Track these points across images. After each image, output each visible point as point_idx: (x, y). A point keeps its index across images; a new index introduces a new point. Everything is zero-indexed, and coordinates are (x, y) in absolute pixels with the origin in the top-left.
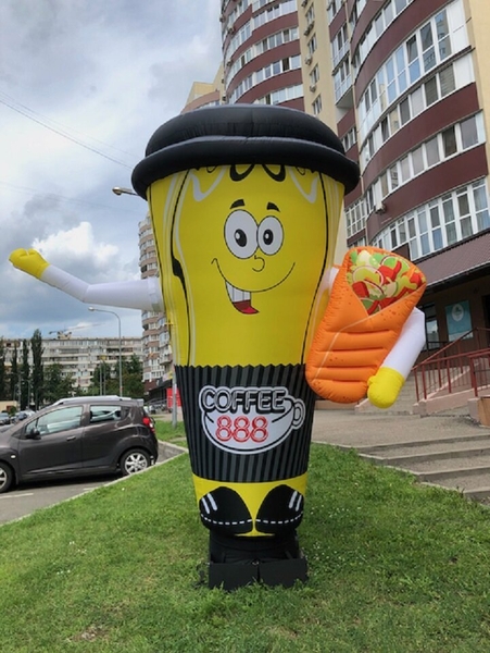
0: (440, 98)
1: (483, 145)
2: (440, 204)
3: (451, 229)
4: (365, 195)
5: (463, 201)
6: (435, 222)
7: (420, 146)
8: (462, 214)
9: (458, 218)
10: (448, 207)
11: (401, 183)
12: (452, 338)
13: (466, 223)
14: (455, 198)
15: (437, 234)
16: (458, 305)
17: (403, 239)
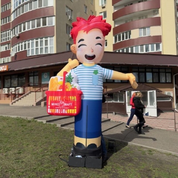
0: (43, 7)
1: (54, 26)
2: (39, 40)
3: (41, 49)
4: (12, 30)
5: (46, 41)
6: (37, 45)
7: (35, 19)
8: (46, 45)
9: (44, 46)
10: (41, 42)
11: (26, 30)
12: (43, 83)
13: (46, 48)
14: (44, 39)
15: (37, 49)
16: (46, 73)
17: (25, 48)
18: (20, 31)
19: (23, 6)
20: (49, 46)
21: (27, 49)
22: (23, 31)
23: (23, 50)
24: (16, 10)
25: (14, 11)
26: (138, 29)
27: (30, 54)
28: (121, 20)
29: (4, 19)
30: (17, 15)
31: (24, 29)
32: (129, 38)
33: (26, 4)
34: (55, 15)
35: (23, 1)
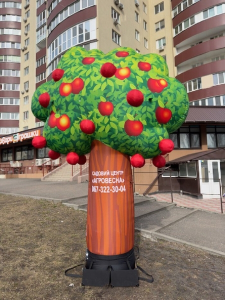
19: (59, 56)
24: (52, 62)
25: (50, 65)
26: (212, 75)
28: (187, 65)
29: (39, 75)
30: (53, 69)
32: (199, 87)
33: (64, 53)
35: (60, 51)
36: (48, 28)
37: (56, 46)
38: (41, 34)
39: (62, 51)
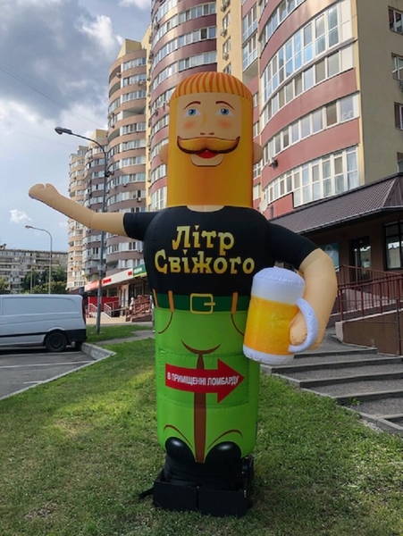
0: (327, 78)
1: (357, 119)
2: (320, 163)
3: (327, 184)
5: (338, 162)
6: (315, 177)
7: (308, 114)
8: (336, 172)
9: (333, 176)
10: (326, 166)
11: (291, 144)
13: (339, 180)
14: (332, 158)
15: (316, 187)
16: (329, 246)
17: (290, 188)
18: (278, 149)
19: (281, 89)
20: (345, 172)
21: (293, 190)
22: (282, 149)
23: (286, 193)
24: (269, 103)
25: (265, 108)
27: (300, 201)
30: (270, 116)
31: (286, 144)
33: (289, 82)
34: (359, 89)
35: (282, 79)
36: (260, 40)
37: (275, 71)
38: (250, 51)
39: (286, 79)
